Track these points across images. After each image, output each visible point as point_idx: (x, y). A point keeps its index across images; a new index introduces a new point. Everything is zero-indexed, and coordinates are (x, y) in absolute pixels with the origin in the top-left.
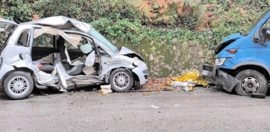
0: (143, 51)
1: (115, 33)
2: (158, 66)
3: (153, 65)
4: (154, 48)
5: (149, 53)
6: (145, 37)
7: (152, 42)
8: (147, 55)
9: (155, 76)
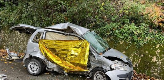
0: (147, 52)
1: (122, 35)
2: (160, 67)
3: (155, 66)
4: (159, 51)
5: (153, 55)
6: (151, 41)
7: (158, 45)
8: (150, 56)
9: (155, 76)
